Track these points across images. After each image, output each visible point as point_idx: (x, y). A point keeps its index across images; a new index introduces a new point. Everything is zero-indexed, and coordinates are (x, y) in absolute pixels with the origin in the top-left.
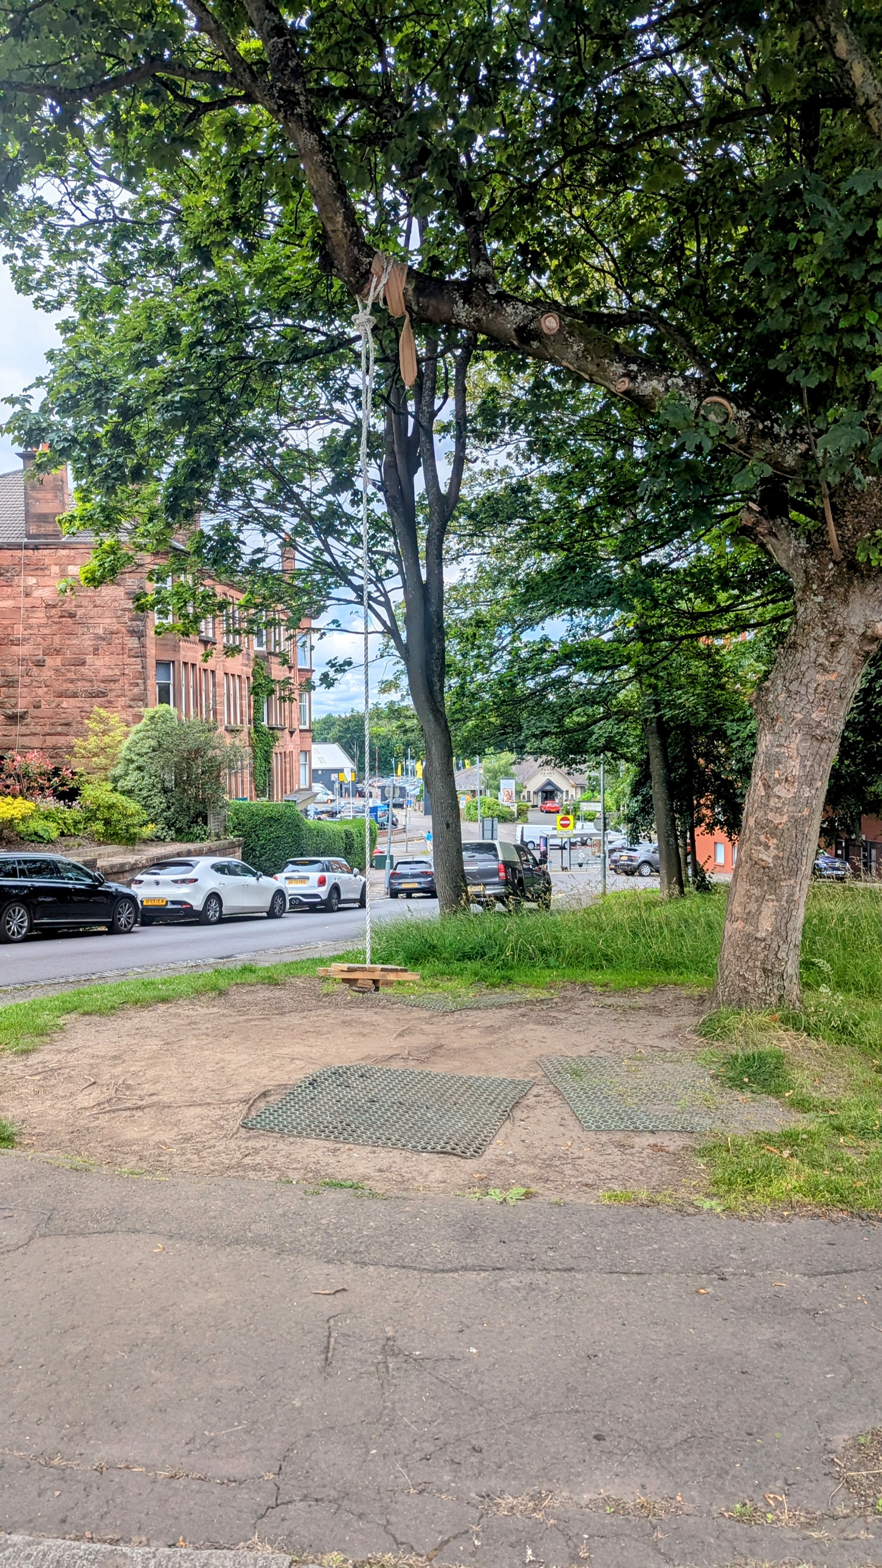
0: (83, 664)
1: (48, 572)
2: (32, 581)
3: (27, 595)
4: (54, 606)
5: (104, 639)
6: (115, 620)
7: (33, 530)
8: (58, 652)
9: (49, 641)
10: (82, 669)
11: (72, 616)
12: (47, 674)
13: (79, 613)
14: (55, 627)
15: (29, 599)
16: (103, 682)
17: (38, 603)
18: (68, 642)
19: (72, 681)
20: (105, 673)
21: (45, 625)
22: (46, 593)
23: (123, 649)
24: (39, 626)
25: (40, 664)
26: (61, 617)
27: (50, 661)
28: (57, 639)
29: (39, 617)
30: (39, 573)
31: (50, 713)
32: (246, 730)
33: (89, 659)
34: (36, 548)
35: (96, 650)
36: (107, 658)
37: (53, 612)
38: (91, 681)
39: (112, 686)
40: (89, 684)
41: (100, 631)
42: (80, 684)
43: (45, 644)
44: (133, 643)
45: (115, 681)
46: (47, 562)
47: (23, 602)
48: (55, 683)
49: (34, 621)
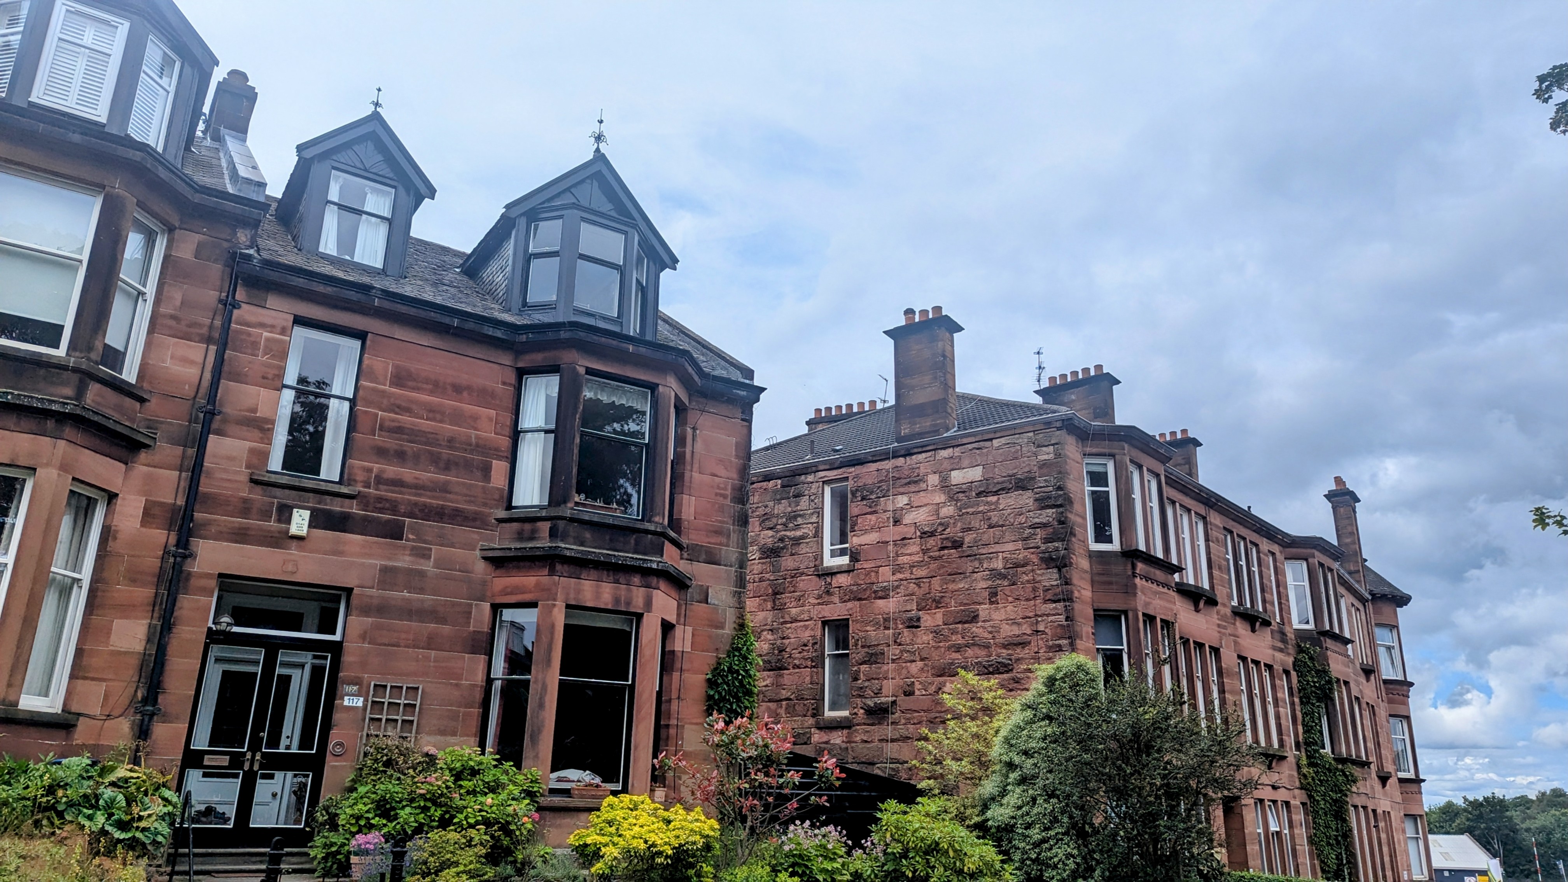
0: (974, 618)
1: (924, 486)
2: (902, 501)
3: (897, 522)
4: (932, 534)
5: (1004, 577)
6: (1020, 545)
7: (905, 431)
8: (938, 603)
9: (925, 587)
10: (975, 629)
11: (957, 545)
12: (924, 638)
13: (967, 540)
14: (934, 566)
15: (899, 529)
16: (1005, 646)
17: (910, 532)
18: (951, 587)
19: (958, 649)
20: (1008, 631)
21: (920, 564)
22: (921, 517)
23: (1034, 589)
24: (912, 567)
25: (913, 624)
26: (943, 548)
27: (928, 620)
28: (936, 583)
29: (913, 550)
30: (913, 488)
31: (926, 702)
32: (1291, 760)
33: (984, 610)
34: (908, 454)
35: (993, 596)
36: (1010, 608)
37: (931, 542)
38: (987, 647)
39: (1019, 652)
40: (984, 652)
41: (998, 564)
42: (970, 652)
43: (920, 592)
44: (1050, 578)
45: (1024, 644)
46: (922, 471)
47: (892, 533)
48: (935, 655)
49: (905, 559)
